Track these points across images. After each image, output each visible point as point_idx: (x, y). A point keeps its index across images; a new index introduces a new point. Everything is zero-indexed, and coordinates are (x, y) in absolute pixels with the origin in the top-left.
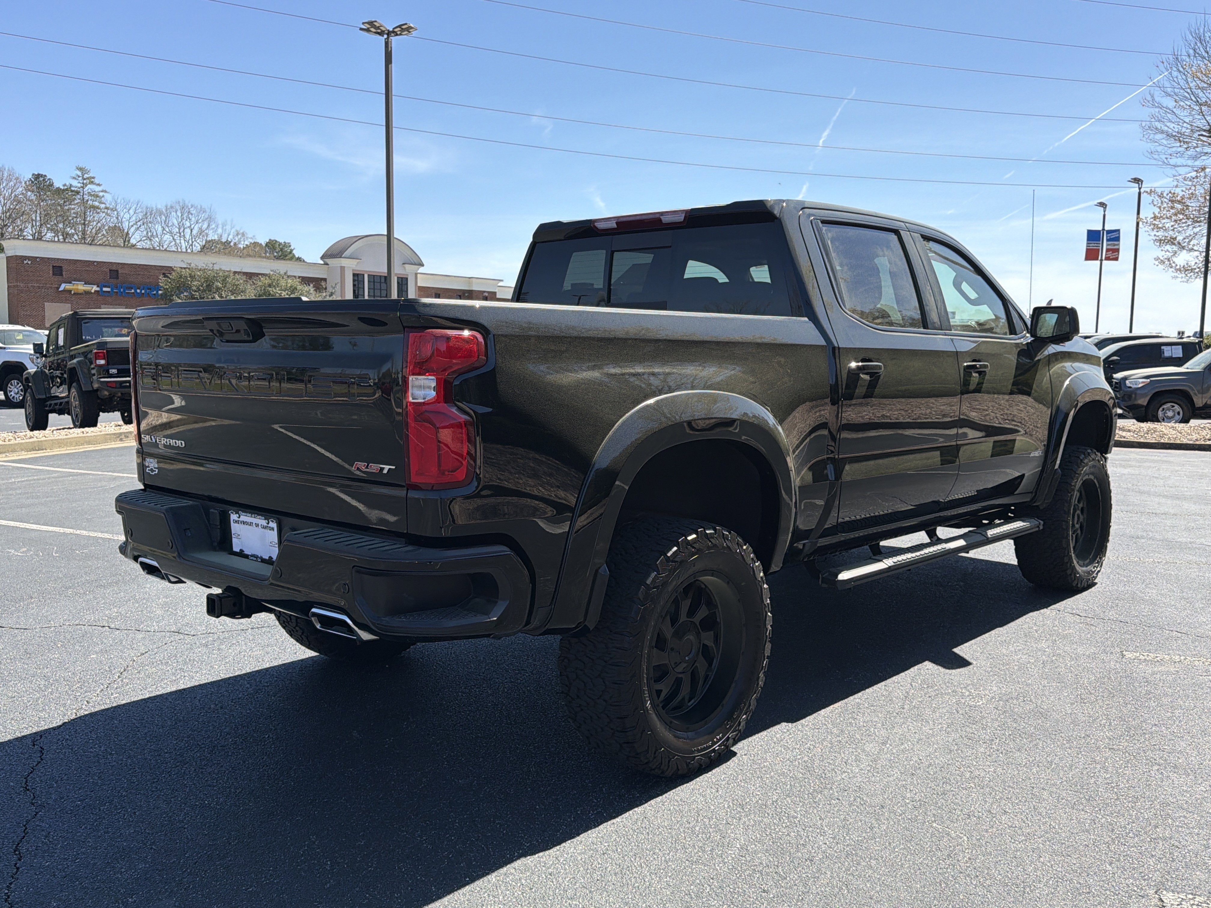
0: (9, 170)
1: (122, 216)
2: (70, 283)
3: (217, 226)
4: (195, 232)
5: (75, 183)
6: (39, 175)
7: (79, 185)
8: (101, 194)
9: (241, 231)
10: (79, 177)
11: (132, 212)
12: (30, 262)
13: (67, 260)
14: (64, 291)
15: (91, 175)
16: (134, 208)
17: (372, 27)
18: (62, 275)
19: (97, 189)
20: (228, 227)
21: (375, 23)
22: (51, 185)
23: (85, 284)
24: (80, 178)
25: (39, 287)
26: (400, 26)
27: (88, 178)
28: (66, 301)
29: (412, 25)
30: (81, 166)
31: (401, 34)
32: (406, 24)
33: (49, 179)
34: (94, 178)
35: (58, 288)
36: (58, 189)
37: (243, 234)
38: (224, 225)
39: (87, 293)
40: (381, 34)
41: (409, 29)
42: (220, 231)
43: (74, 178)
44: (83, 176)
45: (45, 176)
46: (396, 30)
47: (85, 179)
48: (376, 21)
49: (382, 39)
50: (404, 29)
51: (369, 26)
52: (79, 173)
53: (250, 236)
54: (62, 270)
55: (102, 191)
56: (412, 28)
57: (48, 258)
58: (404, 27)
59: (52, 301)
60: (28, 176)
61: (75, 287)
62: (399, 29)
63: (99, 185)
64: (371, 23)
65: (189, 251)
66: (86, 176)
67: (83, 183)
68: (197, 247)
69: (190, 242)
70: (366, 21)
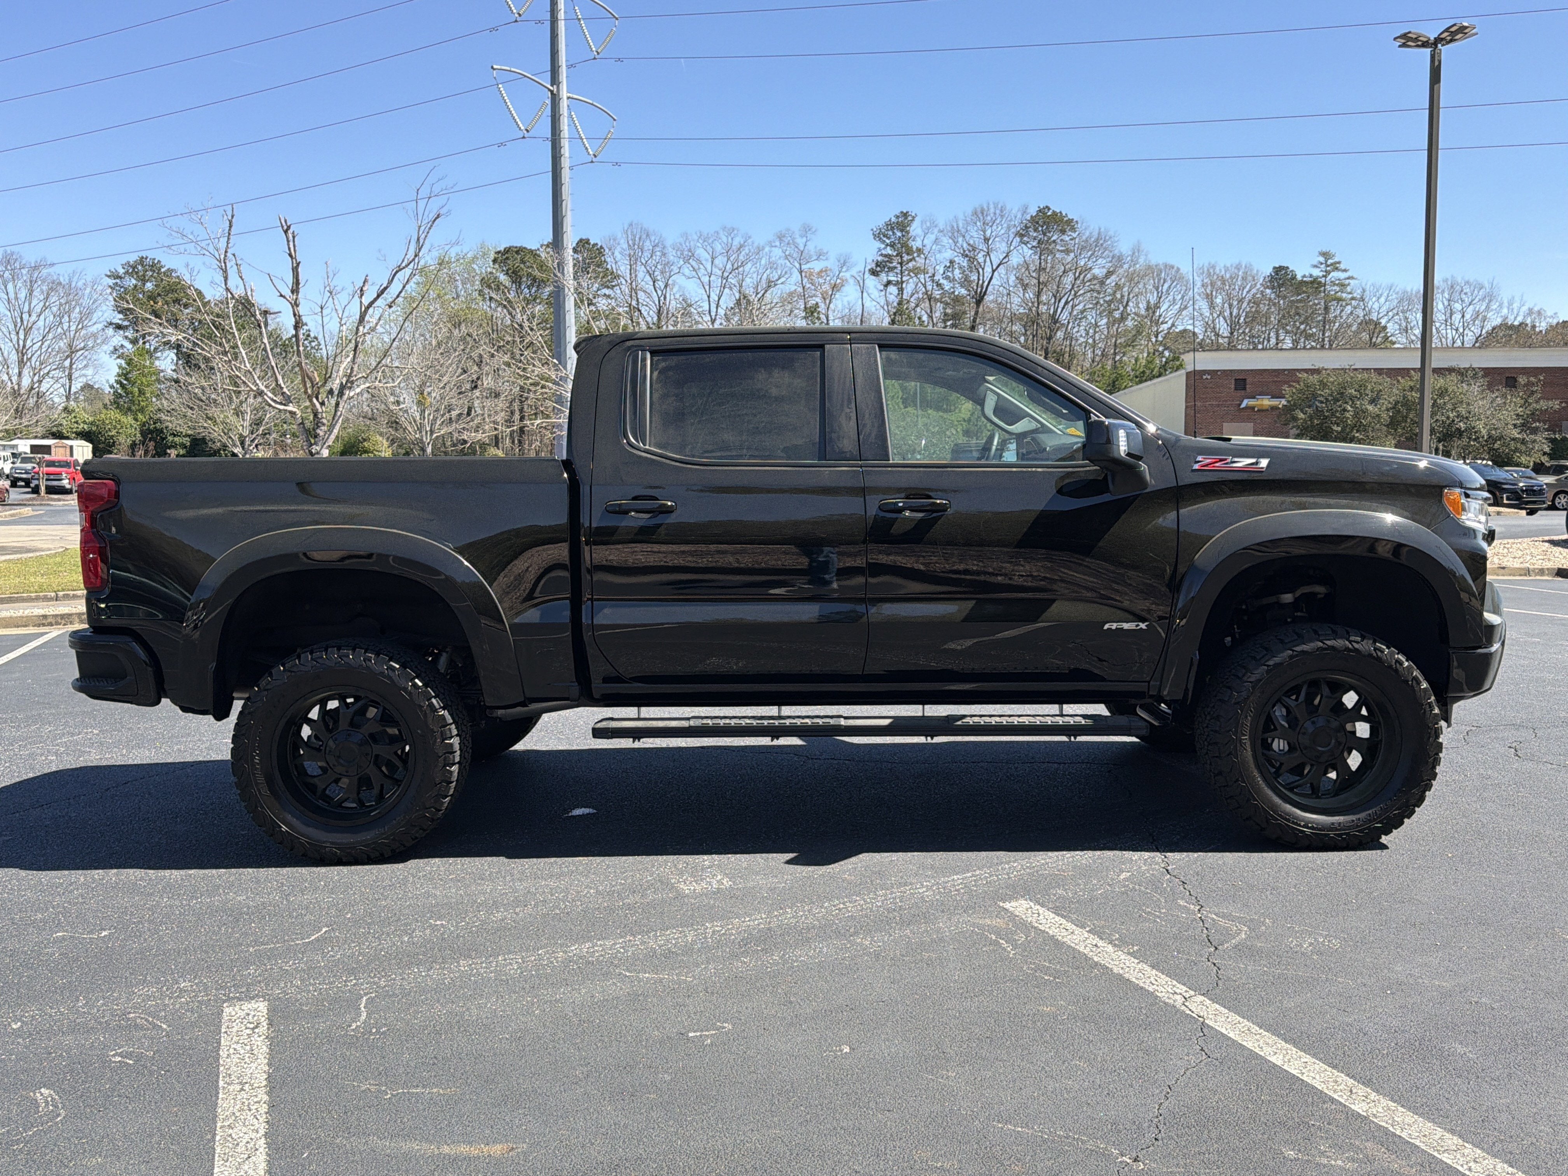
0: (1246, 267)
1: (1370, 306)
2: (1254, 398)
3: (1501, 306)
4: (1468, 316)
5: (1317, 273)
6: (1280, 267)
7: (1321, 274)
8: (1347, 282)
9: (1536, 309)
10: (1322, 264)
11: (1382, 300)
12: (1209, 377)
13: (1252, 370)
14: (1247, 408)
15: (1336, 259)
16: (1385, 294)
17: (1407, 40)
18: (1245, 389)
19: (1342, 275)
20: (1515, 306)
21: (1409, 35)
22: (1294, 277)
23: (1272, 398)
24: (1323, 266)
25: (1218, 406)
26: (1447, 30)
27: (1332, 264)
28: (1248, 419)
29: (1466, 24)
30: (1324, 250)
31: (1451, 41)
32: (1455, 25)
33: (1292, 271)
34: (1339, 263)
35: (1240, 405)
36: (1302, 282)
37: (1539, 313)
38: (1510, 304)
39: (1274, 408)
40: (1425, 45)
41: (1462, 29)
42: (1505, 311)
43: (1315, 266)
44: (1326, 262)
45: (1288, 268)
46: (1443, 36)
47: (1328, 266)
48: (1410, 32)
49: (1427, 51)
50: (1455, 33)
51: (1403, 41)
52: (1322, 259)
53: (1549, 313)
54: (1245, 385)
55: (1349, 278)
56: (1466, 27)
57: (1231, 371)
58: (1453, 29)
59: (1232, 421)
60: (1268, 270)
61: (1259, 402)
62: (1446, 34)
63: (1345, 271)
64: (1404, 36)
65: (1458, 343)
66: (1330, 262)
67: (1326, 271)
68: (1470, 338)
69: (1461, 330)
70: (1399, 35)
